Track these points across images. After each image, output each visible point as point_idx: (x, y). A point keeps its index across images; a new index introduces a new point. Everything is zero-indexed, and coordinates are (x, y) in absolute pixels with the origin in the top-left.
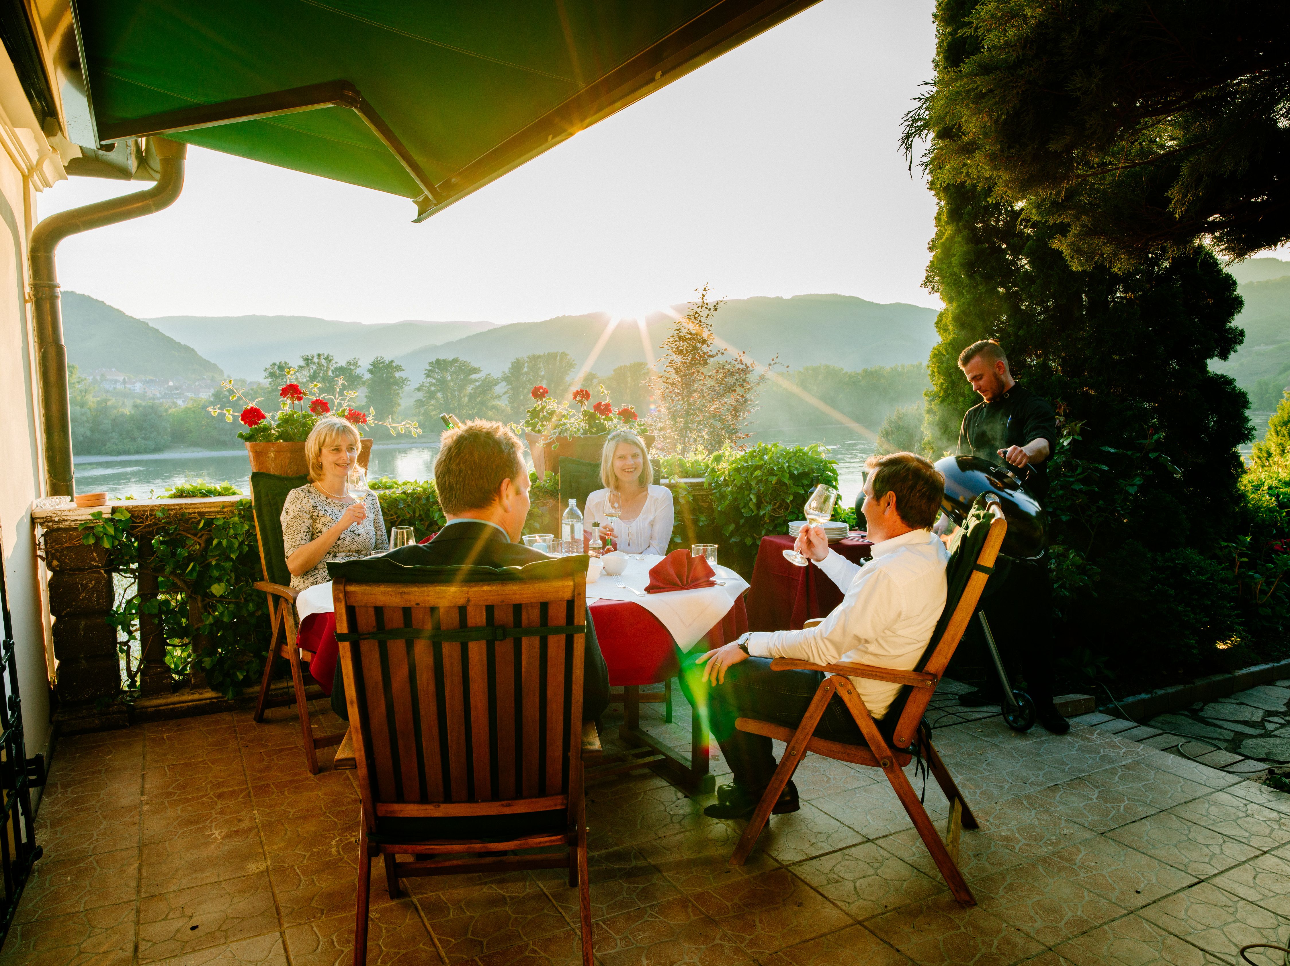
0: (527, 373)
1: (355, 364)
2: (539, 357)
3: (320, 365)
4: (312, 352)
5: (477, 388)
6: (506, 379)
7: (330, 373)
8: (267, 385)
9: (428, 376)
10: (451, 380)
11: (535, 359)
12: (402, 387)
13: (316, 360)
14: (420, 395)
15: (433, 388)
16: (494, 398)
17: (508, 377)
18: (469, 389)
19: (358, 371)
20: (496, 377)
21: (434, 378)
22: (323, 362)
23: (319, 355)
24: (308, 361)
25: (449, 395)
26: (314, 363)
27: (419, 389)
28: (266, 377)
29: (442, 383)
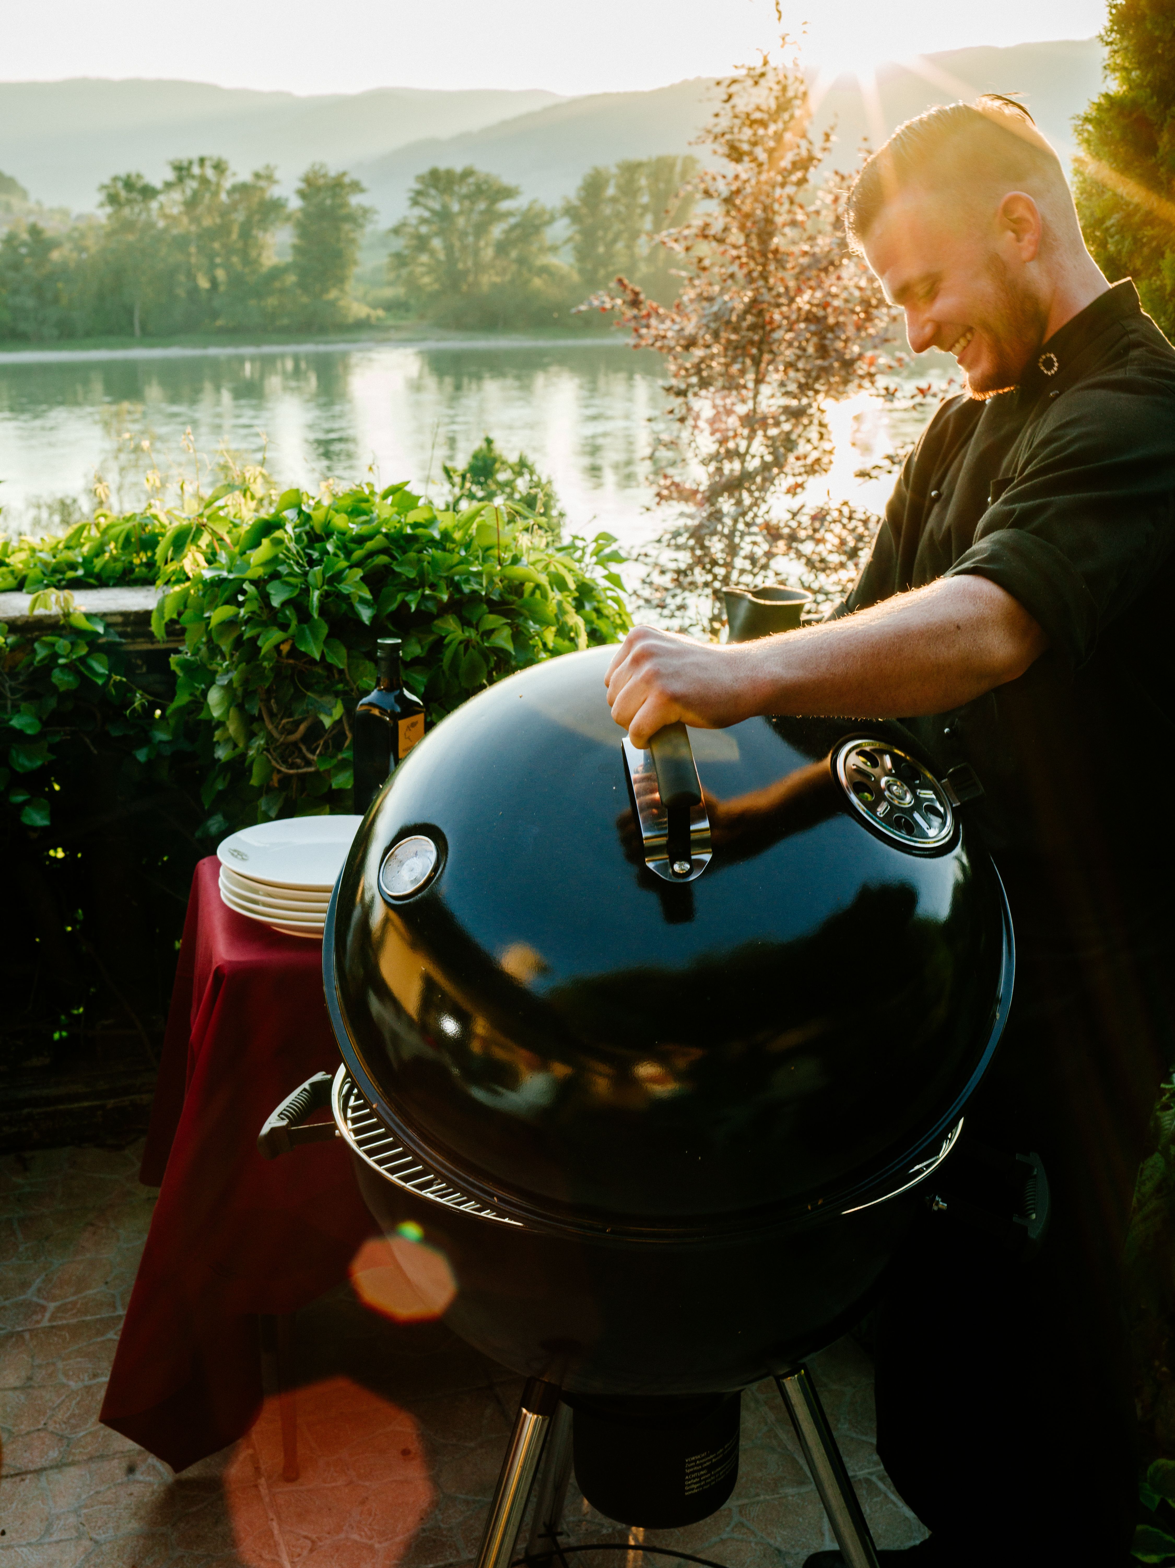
0: (614, 200)
1: (270, 178)
2: (639, 165)
3: (204, 181)
4: (188, 153)
5: (513, 228)
6: (571, 212)
7: (223, 197)
8: (104, 221)
9: (415, 203)
10: (461, 212)
11: (631, 169)
12: (361, 226)
13: (196, 170)
14: (399, 244)
15: (424, 229)
16: (543, 250)
17: (575, 208)
18: (497, 231)
19: (275, 192)
20: (549, 206)
21: (427, 208)
22: (210, 173)
23: (202, 161)
24: (182, 170)
25: (457, 244)
26: (193, 177)
27: (396, 231)
28: (102, 205)
29: (444, 216)
